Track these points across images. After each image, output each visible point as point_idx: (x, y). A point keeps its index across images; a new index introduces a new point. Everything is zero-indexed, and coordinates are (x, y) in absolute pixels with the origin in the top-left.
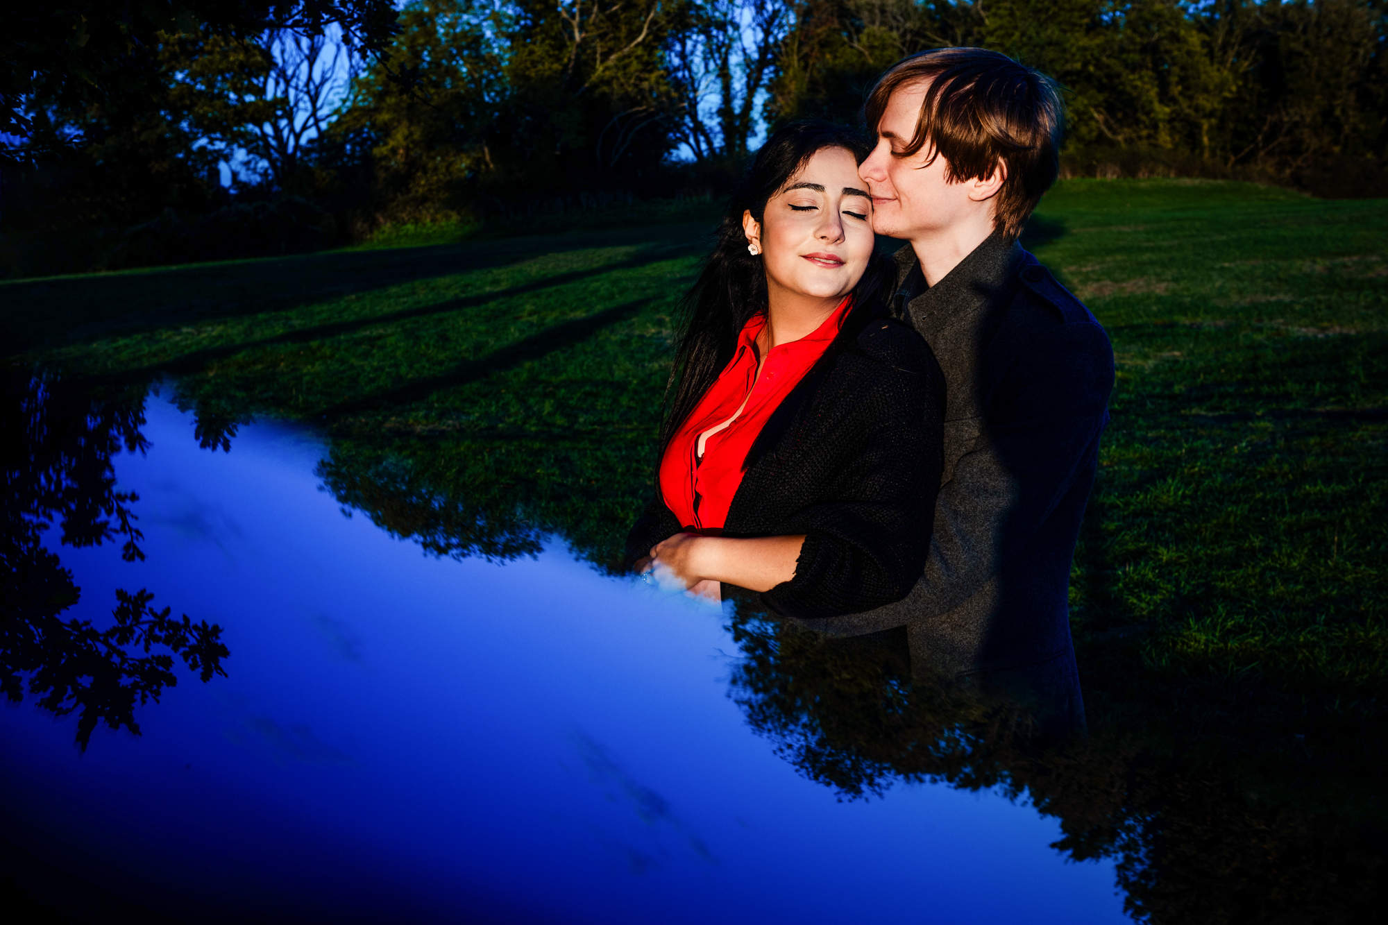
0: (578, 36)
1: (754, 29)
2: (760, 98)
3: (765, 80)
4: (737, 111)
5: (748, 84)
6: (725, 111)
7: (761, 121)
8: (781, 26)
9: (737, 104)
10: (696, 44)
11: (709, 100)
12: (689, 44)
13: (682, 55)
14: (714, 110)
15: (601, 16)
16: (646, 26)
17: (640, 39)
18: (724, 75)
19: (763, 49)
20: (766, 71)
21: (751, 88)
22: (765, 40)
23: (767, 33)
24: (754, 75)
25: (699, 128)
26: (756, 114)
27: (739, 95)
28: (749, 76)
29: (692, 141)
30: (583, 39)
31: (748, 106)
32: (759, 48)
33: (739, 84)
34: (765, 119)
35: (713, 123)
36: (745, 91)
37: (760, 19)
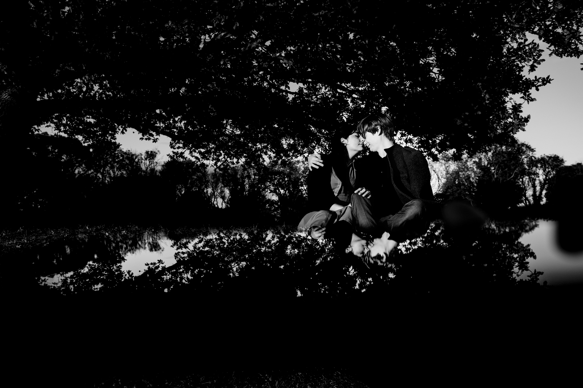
0: (495, 176)
1: (543, 175)
2: (544, 192)
3: (546, 187)
4: (538, 195)
5: (541, 189)
6: (534, 195)
7: (544, 198)
8: (550, 174)
9: (538, 193)
10: (526, 179)
11: (529, 193)
12: (524, 179)
13: (522, 182)
14: (531, 195)
15: (502, 172)
16: (514, 174)
17: (512, 177)
18: (534, 186)
19: (545, 180)
20: (546, 185)
21: (541, 190)
22: (546, 178)
23: (546, 176)
24: (543, 186)
25: (527, 199)
26: (543, 196)
27: (538, 191)
28: (541, 187)
29: (524, 202)
30: (497, 177)
31: (541, 193)
32: (544, 180)
34: (546, 197)
35: (531, 199)
36: (540, 190)
37: (544, 173)
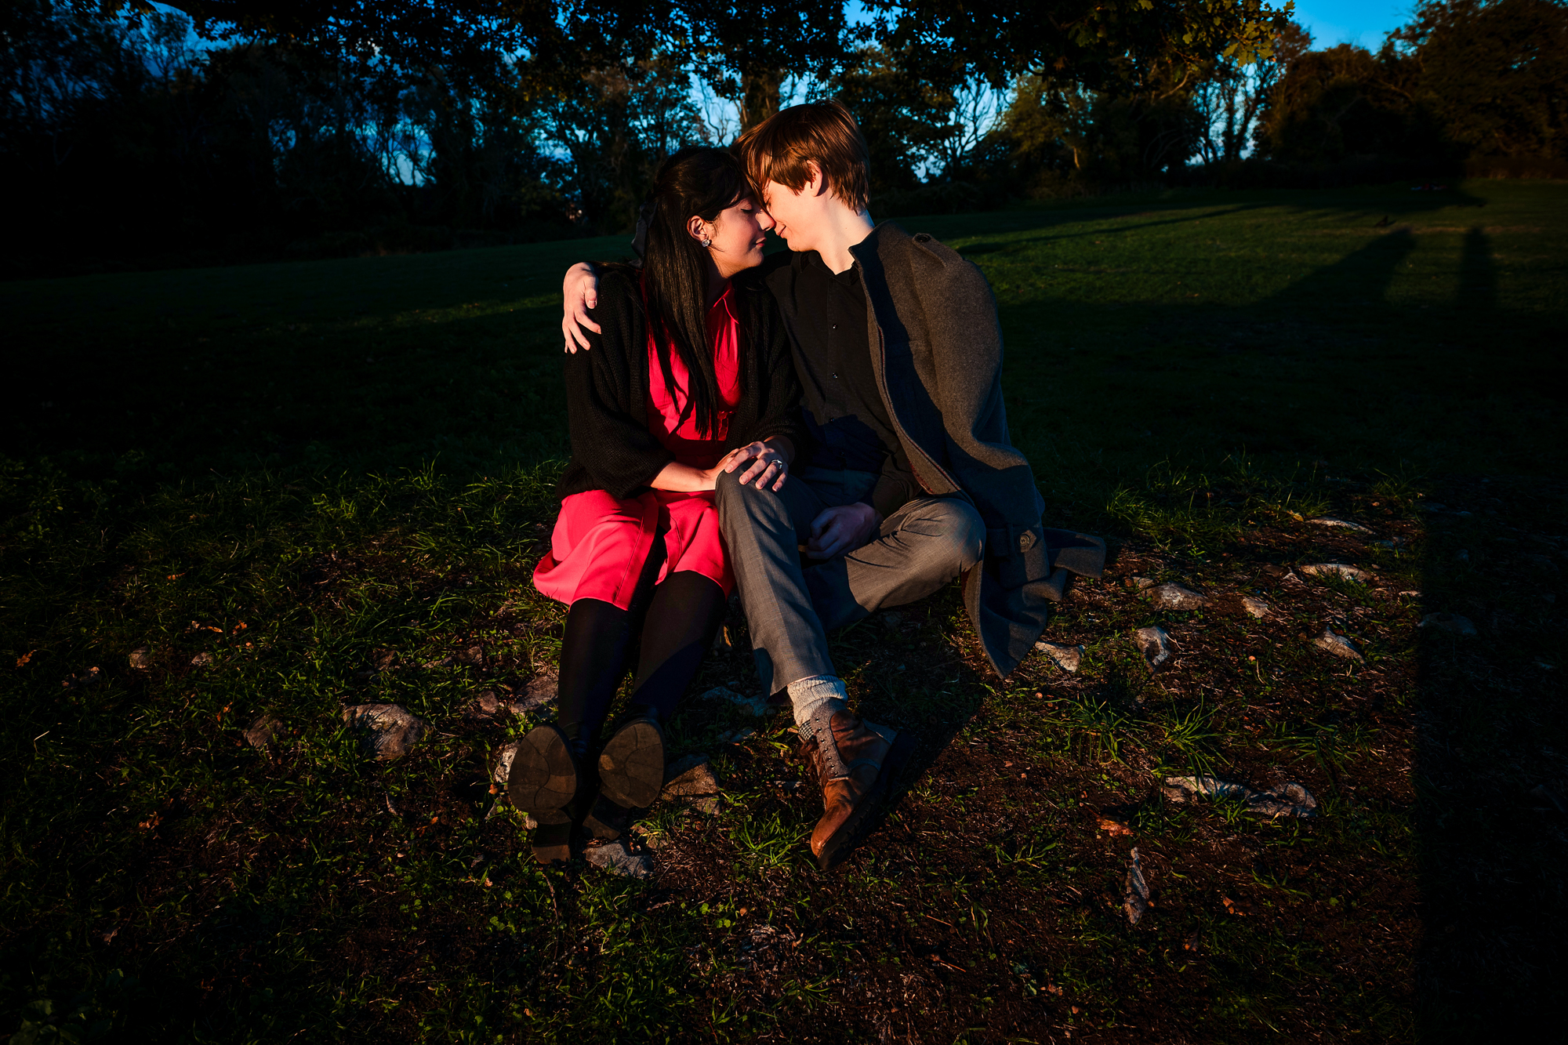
1: (1255, 79)
2: (1253, 124)
3: (1258, 112)
4: (1236, 133)
5: (1246, 116)
6: (1228, 133)
7: (1251, 140)
8: (1273, 76)
9: (1237, 128)
10: (1213, 90)
11: (1218, 127)
12: (1210, 90)
13: (1204, 97)
14: (1220, 132)
15: (1158, 70)
17: (1181, 86)
18: (1231, 110)
19: (1259, 91)
20: (1259, 106)
21: (1247, 119)
22: (1261, 86)
23: (1263, 81)
24: (1251, 109)
25: (1209, 144)
26: (1248, 135)
27: (1239, 122)
28: (1247, 110)
29: (1203, 152)
31: (1244, 128)
32: (1256, 91)
33: (1239, 115)
34: (1254, 139)
35: (1219, 143)
36: (1243, 119)
37: (1259, 72)
